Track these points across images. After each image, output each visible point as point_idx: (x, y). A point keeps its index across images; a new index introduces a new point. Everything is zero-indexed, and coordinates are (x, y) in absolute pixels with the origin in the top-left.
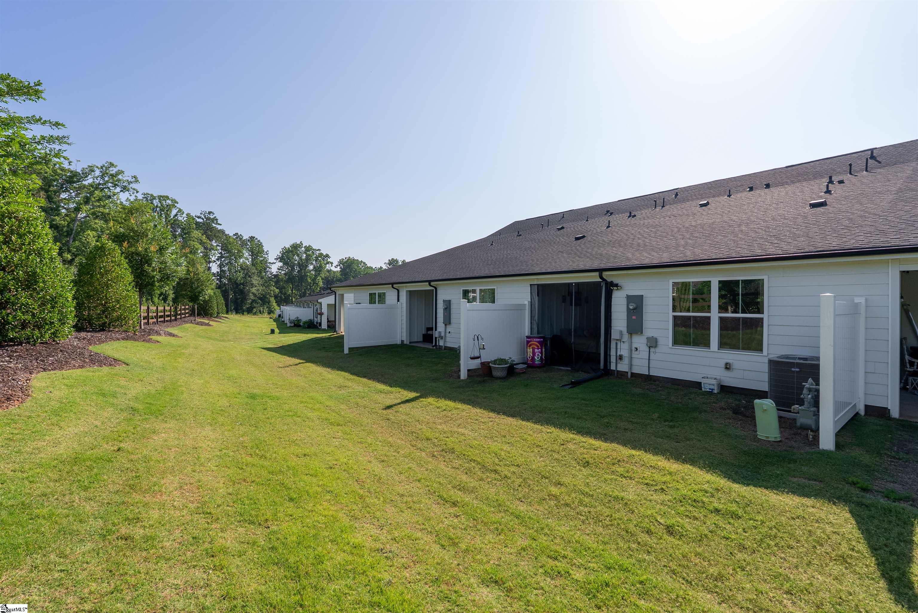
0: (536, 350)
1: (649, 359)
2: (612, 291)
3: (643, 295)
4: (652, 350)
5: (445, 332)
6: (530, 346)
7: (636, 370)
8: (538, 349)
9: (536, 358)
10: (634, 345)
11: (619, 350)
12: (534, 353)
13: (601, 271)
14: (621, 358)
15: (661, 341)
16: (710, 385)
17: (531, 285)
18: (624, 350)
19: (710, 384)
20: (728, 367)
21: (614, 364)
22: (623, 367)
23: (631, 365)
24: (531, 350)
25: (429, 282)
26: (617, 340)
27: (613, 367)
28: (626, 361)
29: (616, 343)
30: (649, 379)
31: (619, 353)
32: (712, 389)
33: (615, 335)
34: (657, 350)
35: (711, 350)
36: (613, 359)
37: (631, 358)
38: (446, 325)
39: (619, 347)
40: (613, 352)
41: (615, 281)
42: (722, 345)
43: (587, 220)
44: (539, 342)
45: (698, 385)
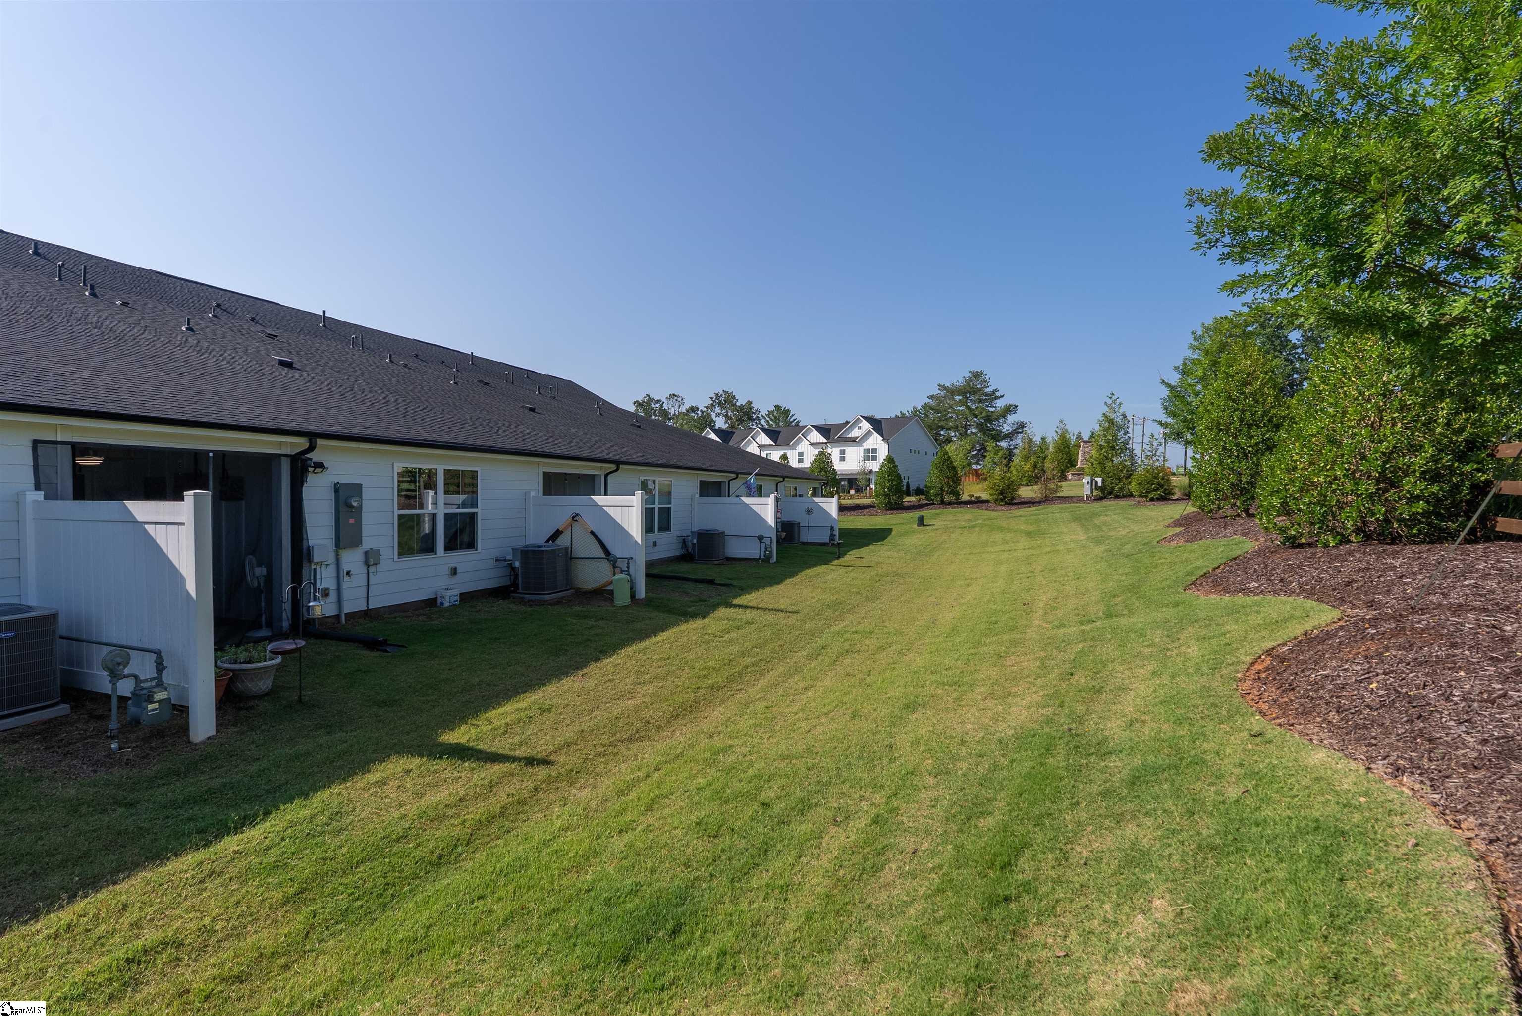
1: (368, 586)
2: (305, 472)
3: (361, 484)
4: (372, 570)
7: (348, 608)
10: (345, 567)
11: (318, 581)
13: (313, 437)
14: (326, 593)
15: (383, 554)
16: (451, 596)
18: (327, 579)
19: (449, 598)
20: (454, 572)
22: (328, 610)
23: (340, 602)
26: (318, 563)
28: (333, 597)
29: (314, 570)
30: (368, 615)
31: (320, 588)
32: (453, 602)
33: (317, 555)
34: (379, 568)
35: (438, 555)
37: (340, 590)
39: (318, 576)
41: (314, 456)
42: (447, 548)
45: (435, 602)
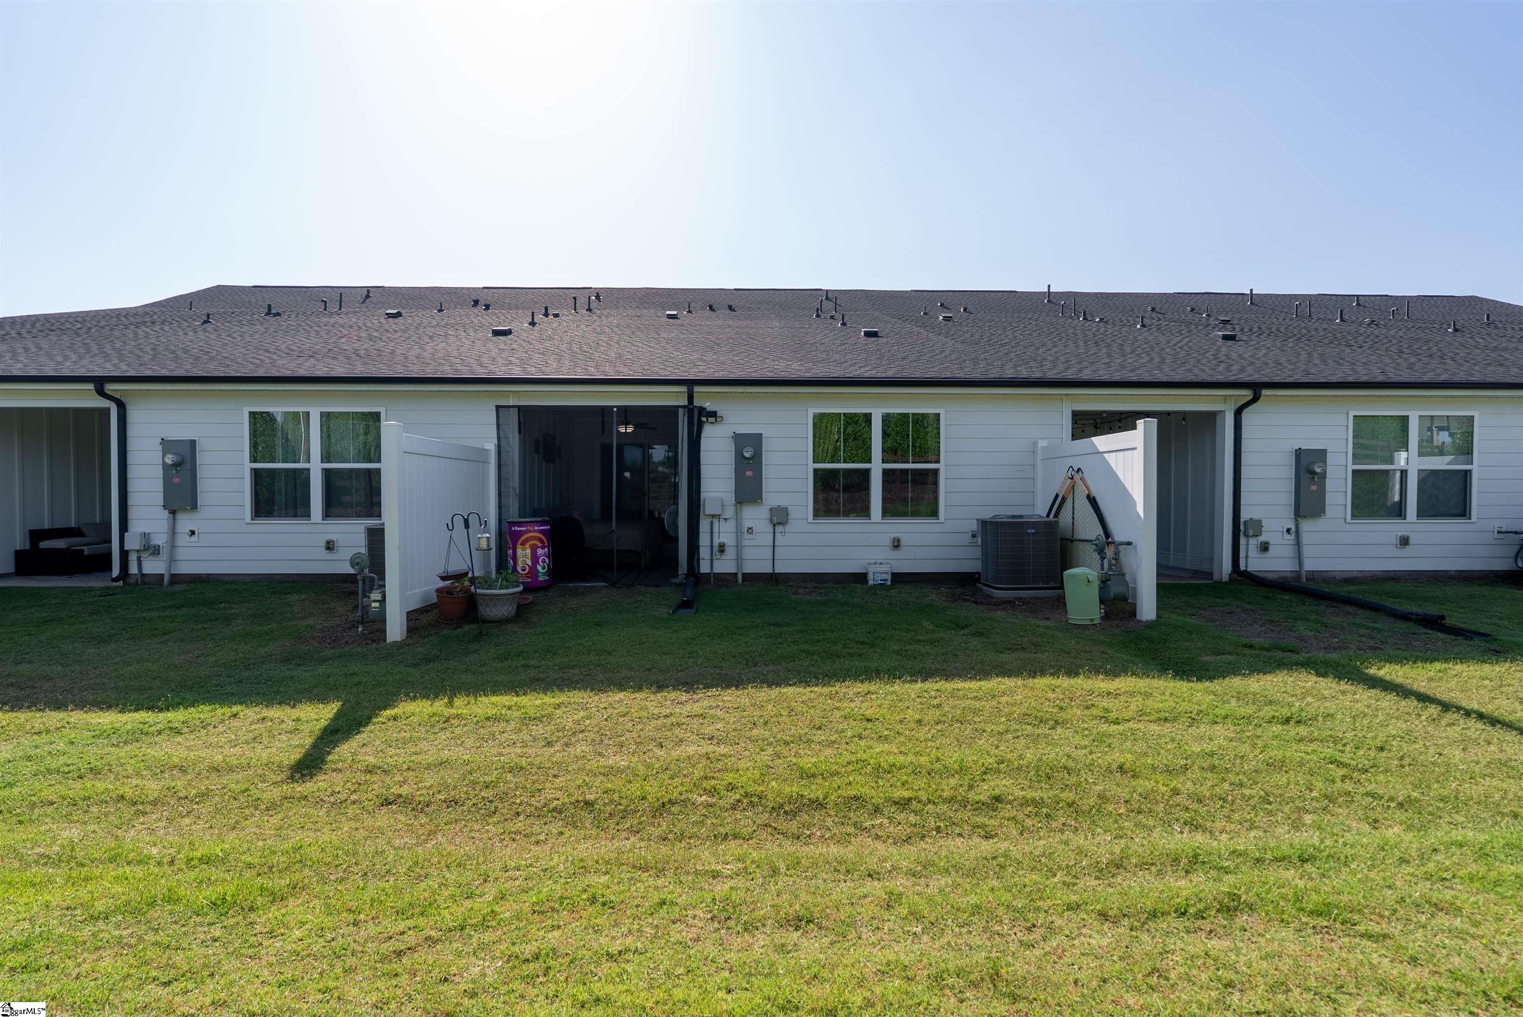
0: (540, 551)
1: (774, 546)
2: (700, 425)
3: (761, 435)
4: (779, 529)
5: (173, 533)
6: (523, 544)
7: (751, 568)
8: (543, 548)
9: (539, 568)
10: (747, 524)
11: (716, 535)
12: (535, 558)
13: (690, 383)
14: (722, 548)
15: (794, 513)
16: (882, 573)
17: (498, 408)
18: (725, 534)
19: (878, 574)
20: (896, 544)
21: (708, 563)
22: (724, 566)
23: (739, 560)
24: (528, 551)
25: (100, 383)
26: (713, 516)
27: (704, 568)
28: (730, 553)
29: (712, 523)
30: (774, 579)
31: (716, 542)
32: (885, 580)
33: (709, 508)
34: (788, 528)
35: (872, 521)
36: (704, 553)
37: (739, 547)
38: (173, 512)
39: (716, 529)
40: (704, 540)
41: (708, 405)
42: (887, 512)
43: (440, 311)
44: (541, 532)
45: (861, 578)
